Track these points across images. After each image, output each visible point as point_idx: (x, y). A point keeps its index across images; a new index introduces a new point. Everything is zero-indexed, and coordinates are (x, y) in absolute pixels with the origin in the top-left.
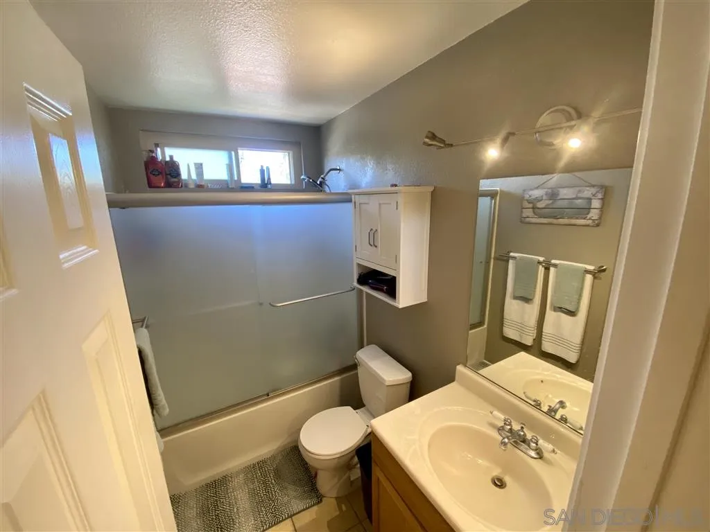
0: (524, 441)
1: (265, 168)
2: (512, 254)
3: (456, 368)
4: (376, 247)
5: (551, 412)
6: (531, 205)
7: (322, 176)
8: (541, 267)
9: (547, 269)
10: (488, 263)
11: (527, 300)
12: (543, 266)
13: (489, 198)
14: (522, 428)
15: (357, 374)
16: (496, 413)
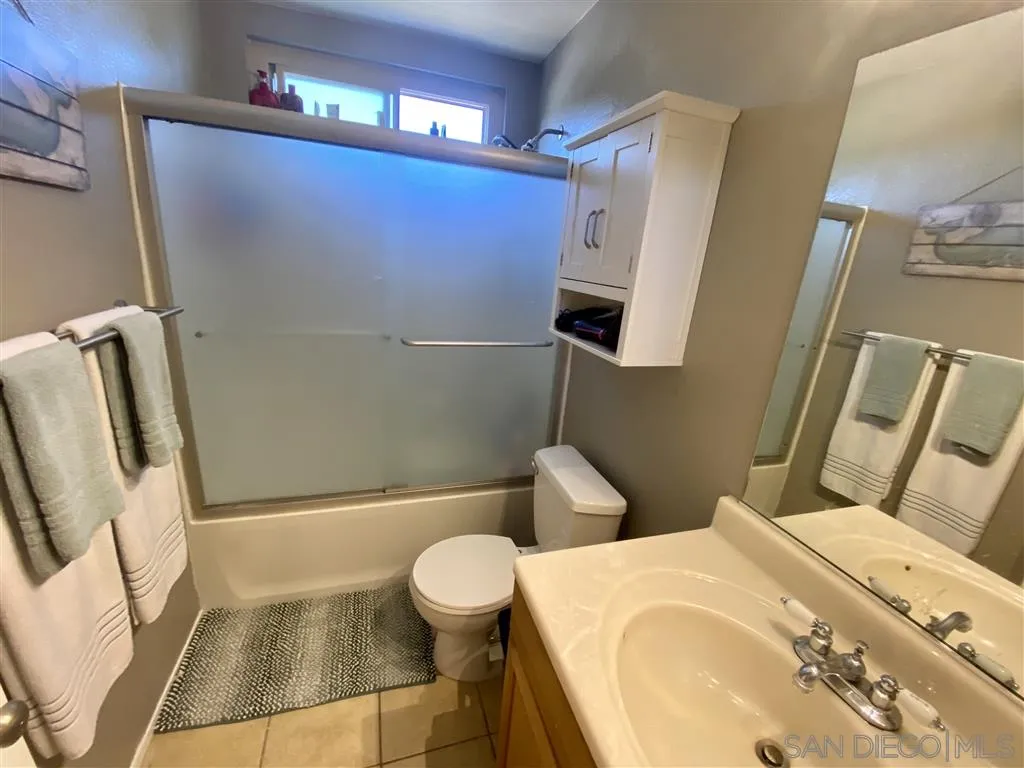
0: (857, 682)
1: (439, 128)
2: (869, 333)
3: (717, 500)
4: (596, 246)
5: (935, 630)
6: (932, 239)
7: (530, 141)
8: (930, 360)
9: (943, 369)
10: (816, 349)
11: (886, 423)
12: (935, 361)
13: (844, 223)
14: (859, 651)
15: (533, 491)
16: (795, 604)
